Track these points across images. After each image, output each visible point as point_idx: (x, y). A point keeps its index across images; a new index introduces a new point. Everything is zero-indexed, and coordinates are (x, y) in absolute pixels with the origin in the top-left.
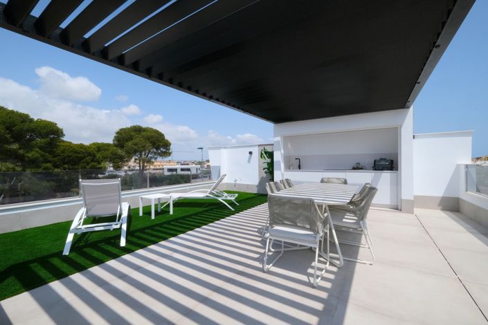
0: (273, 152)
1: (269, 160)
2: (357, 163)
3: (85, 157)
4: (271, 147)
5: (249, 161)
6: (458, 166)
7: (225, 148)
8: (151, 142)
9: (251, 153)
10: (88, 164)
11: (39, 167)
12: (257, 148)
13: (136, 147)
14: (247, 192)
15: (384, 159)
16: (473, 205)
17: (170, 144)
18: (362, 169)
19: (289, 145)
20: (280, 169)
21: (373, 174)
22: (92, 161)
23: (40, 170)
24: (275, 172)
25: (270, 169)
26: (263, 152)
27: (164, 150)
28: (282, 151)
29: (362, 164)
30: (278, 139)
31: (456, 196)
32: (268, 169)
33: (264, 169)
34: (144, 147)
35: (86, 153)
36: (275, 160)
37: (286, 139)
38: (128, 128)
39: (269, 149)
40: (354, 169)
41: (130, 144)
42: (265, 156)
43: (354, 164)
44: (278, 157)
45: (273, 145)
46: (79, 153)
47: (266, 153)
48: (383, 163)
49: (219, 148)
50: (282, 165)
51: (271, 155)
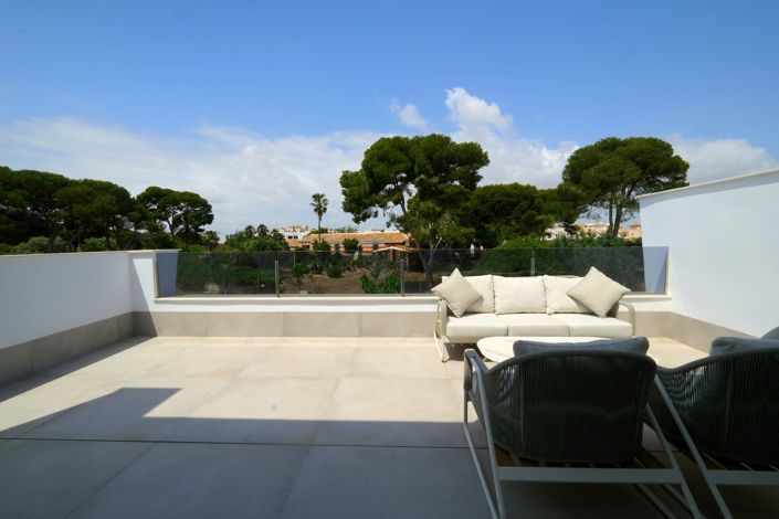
3: (519, 203)
8: (638, 164)
10: (523, 212)
11: (458, 207)
13: (604, 176)
17: (687, 166)
22: (529, 207)
23: (458, 211)
34: (622, 173)
35: (522, 195)
38: (591, 147)
41: (592, 171)
46: (511, 196)
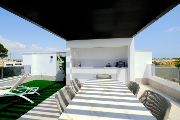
0: (65, 57)
1: (63, 62)
2: (109, 64)
4: (64, 54)
5: (51, 62)
6: (148, 65)
7: (35, 54)
9: (52, 57)
12: (56, 54)
14: (49, 80)
15: (121, 62)
16: (159, 83)
18: (111, 66)
19: (75, 53)
20: (69, 67)
21: (117, 69)
24: (67, 69)
25: (64, 67)
26: (59, 57)
27: (3, 54)
28: (71, 56)
29: (111, 64)
30: (69, 49)
31: (147, 78)
32: (62, 67)
33: (60, 67)
36: (66, 61)
37: (73, 50)
39: (63, 55)
40: (107, 66)
42: (61, 60)
43: (107, 64)
44: (68, 60)
45: (65, 53)
47: (61, 57)
48: (121, 64)
49: (31, 54)
50: (71, 65)
51: (64, 59)
